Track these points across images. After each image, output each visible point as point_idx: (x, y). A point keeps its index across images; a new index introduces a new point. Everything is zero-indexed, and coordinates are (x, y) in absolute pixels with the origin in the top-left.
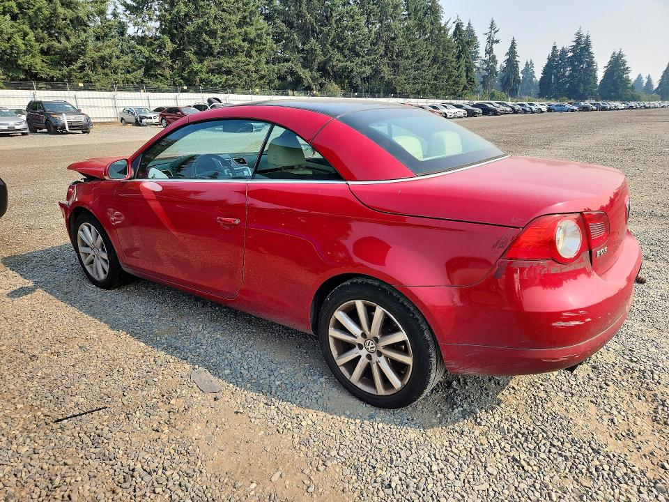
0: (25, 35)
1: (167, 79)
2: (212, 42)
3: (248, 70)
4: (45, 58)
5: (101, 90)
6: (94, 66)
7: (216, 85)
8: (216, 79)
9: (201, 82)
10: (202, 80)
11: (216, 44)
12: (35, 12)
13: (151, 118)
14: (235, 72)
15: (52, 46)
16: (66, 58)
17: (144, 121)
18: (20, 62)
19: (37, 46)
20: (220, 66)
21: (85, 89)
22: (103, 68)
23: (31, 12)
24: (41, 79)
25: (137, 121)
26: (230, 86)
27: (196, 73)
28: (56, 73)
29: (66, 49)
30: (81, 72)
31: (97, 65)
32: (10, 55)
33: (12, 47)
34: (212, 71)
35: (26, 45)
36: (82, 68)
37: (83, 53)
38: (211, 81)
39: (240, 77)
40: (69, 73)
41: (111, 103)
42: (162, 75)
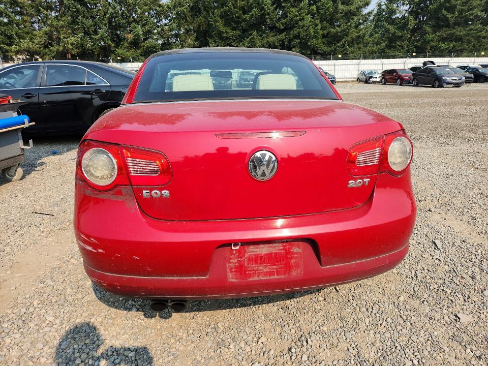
0: (317, 25)
1: (403, 49)
2: (449, 16)
3: (479, 36)
4: (324, 40)
5: (353, 59)
6: (352, 42)
7: (443, 50)
8: (443, 46)
9: (431, 49)
10: (432, 47)
11: (452, 17)
12: (325, 11)
13: (376, 78)
14: (466, 39)
15: (330, 32)
16: (336, 38)
17: (371, 80)
18: (309, 44)
19: (321, 33)
20: (452, 34)
21: (342, 59)
22: (358, 44)
23: (322, 11)
24: (319, 54)
25: (366, 80)
26: (457, 51)
27: (429, 42)
28: (327, 49)
29: (337, 32)
30: (342, 48)
31: (354, 42)
32: (305, 40)
33: (307, 35)
34: (443, 40)
35: (315, 32)
36: (343, 45)
37: (347, 34)
38: (440, 47)
39: (469, 42)
40: (335, 49)
41: (356, 67)
42: (400, 46)
